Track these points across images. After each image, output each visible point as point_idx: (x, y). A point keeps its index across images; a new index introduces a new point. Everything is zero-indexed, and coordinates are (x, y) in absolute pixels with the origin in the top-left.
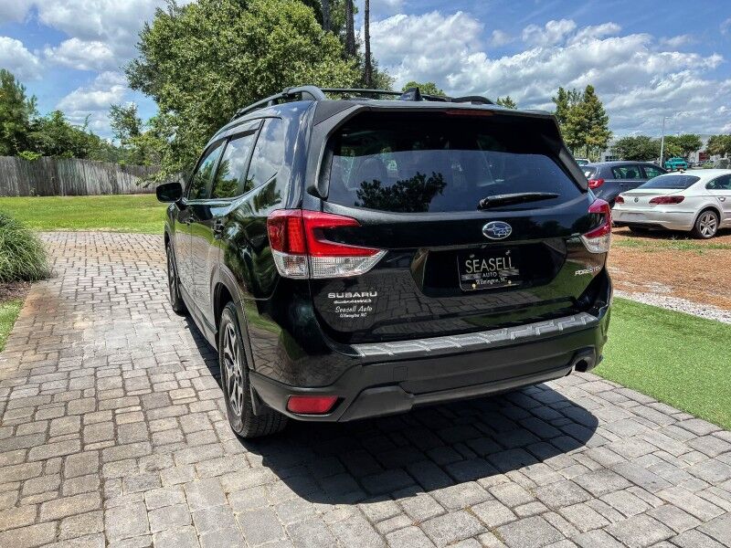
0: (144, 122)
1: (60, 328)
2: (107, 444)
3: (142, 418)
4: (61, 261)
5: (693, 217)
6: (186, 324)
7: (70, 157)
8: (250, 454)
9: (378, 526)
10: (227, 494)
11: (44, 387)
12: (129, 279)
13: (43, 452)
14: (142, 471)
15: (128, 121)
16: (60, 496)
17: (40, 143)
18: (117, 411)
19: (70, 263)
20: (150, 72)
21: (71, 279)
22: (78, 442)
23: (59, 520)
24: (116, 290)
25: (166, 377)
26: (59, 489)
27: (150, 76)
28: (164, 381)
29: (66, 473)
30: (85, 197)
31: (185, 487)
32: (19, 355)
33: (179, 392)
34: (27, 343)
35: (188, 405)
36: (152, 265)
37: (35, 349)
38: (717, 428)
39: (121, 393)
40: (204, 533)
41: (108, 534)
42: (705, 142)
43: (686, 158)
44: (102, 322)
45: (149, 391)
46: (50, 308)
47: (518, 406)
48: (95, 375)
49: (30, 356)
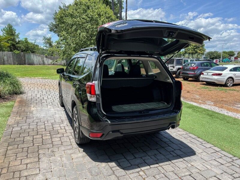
0: (54, 42)
1: (27, 110)
2: (40, 144)
3: (50, 137)
4: (27, 88)
5: (225, 80)
6: (64, 110)
7: (29, 53)
8: (80, 148)
9: (112, 169)
10: (72, 159)
11: (22, 127)
12: (47, 95)
13: (22, 146)
14: (50, 152)
15: (49, 42)
16: (27, 158)
17: (20, 48)
18: (43, 135)
19: (29, 89)
20: (56, 26)
21: (30, 94)
22: (32, 143)
23: (27, 164)
24: (43, 98)
25: (57, 126)
26: (27, 156)
27: (56, 27)
28: (57, 127)
29: (29, 152)
30: (34, 66)
31: (61, 157)
32: (15, 118)
33: (61, 130)
34: (17, 114)
35: (63, 134)
36: (54, 90)
37: (20, 116)
38: (213, 146)
39: (44, 130)
40: (65, 169)
41: (40, 168)
42: (236, 53)
43: (230, 59)
44: (39, 108)
45: (52, 130)
46: (24, 103)
47: (157, 138)
48: (37, 124)
49: (18, 118)
